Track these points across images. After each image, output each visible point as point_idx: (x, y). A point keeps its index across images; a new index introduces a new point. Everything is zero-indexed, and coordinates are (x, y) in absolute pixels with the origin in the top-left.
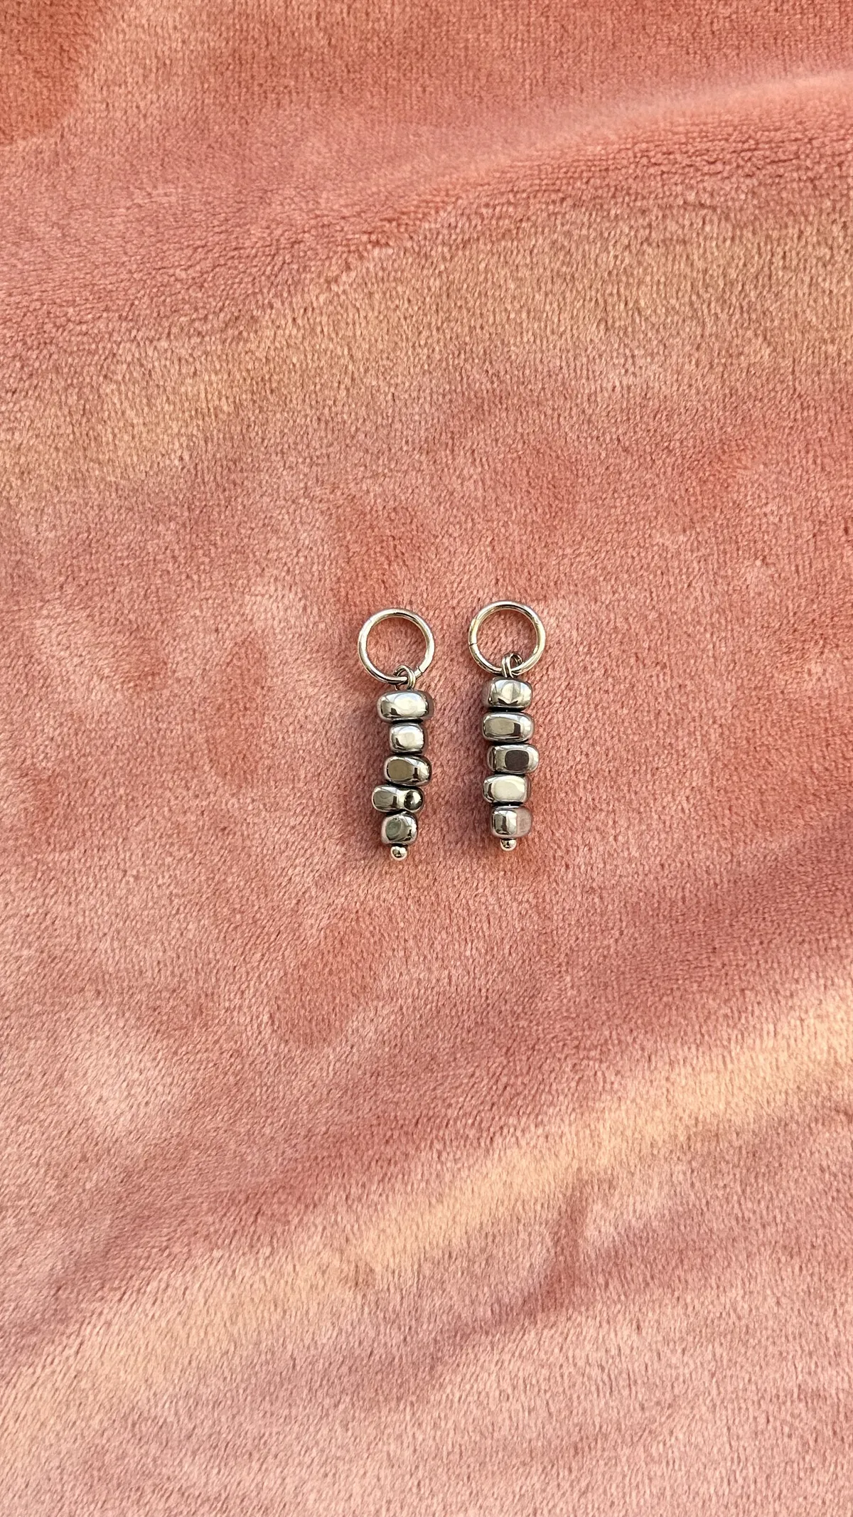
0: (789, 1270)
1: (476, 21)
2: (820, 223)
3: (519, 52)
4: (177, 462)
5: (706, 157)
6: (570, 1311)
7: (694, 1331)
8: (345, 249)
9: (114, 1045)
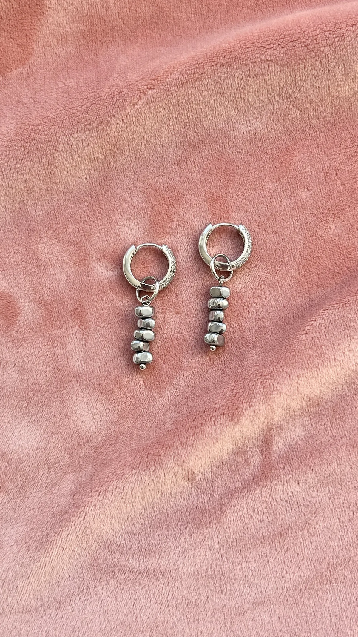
0: (354, 453)
1: (176, 9)
2: (311, 62)
3: (193, 18)
4: (85, 180)
5: (266, 43)
6: (272, 480)
7: (320, 482)
8: (139, 92)
9: (86, 400)
